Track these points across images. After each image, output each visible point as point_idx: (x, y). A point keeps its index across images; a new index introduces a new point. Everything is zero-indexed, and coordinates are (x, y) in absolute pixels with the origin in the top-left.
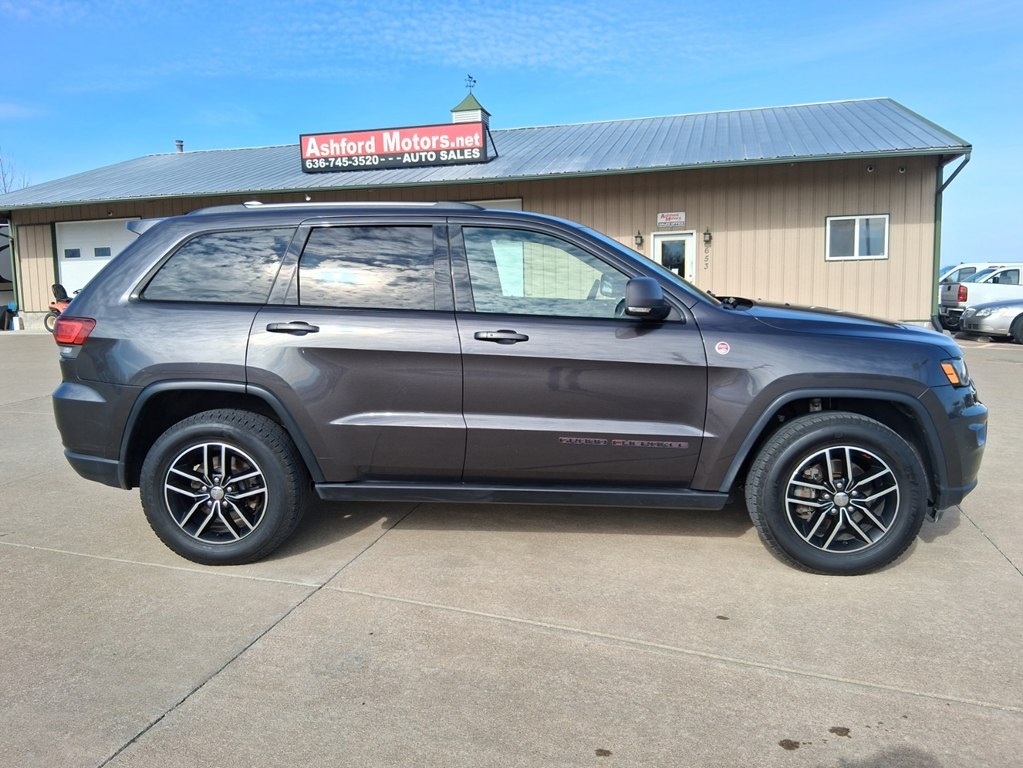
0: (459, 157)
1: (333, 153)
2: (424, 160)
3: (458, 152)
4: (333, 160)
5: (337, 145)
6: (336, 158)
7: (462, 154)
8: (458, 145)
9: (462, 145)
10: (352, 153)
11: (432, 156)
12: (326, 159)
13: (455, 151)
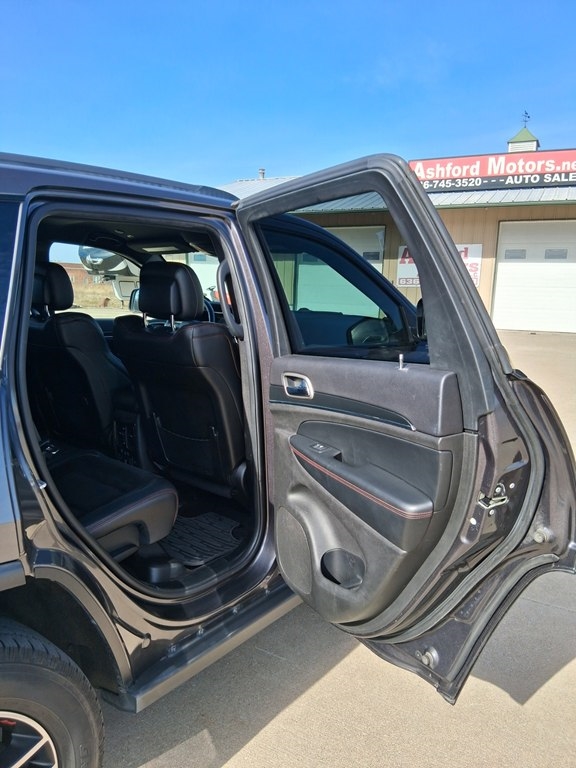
0: (563, 180)
1: (437, 176)
2: (527, 181)
3: (563, 175)
4: (437, 182)
5: (442, 169)
6: (440, 180)
7: (567, 176)
8: (563, 169)
9: (568, 169)
10: (455, 175)
11: (535, 179)
12: (431, 182)
13: (560, 174)
